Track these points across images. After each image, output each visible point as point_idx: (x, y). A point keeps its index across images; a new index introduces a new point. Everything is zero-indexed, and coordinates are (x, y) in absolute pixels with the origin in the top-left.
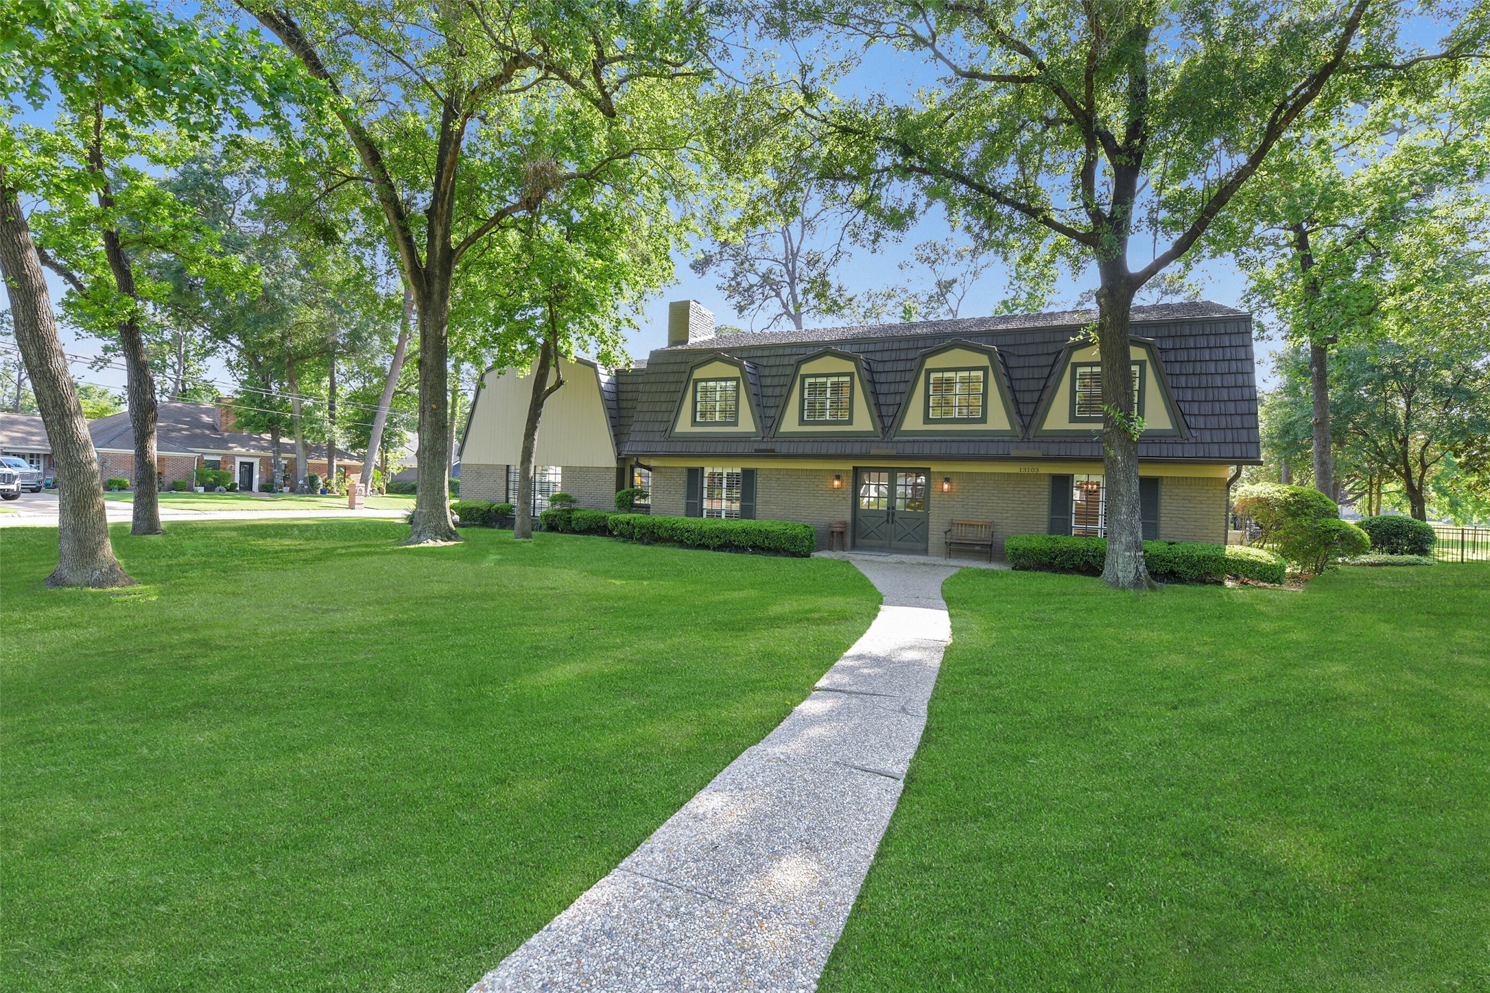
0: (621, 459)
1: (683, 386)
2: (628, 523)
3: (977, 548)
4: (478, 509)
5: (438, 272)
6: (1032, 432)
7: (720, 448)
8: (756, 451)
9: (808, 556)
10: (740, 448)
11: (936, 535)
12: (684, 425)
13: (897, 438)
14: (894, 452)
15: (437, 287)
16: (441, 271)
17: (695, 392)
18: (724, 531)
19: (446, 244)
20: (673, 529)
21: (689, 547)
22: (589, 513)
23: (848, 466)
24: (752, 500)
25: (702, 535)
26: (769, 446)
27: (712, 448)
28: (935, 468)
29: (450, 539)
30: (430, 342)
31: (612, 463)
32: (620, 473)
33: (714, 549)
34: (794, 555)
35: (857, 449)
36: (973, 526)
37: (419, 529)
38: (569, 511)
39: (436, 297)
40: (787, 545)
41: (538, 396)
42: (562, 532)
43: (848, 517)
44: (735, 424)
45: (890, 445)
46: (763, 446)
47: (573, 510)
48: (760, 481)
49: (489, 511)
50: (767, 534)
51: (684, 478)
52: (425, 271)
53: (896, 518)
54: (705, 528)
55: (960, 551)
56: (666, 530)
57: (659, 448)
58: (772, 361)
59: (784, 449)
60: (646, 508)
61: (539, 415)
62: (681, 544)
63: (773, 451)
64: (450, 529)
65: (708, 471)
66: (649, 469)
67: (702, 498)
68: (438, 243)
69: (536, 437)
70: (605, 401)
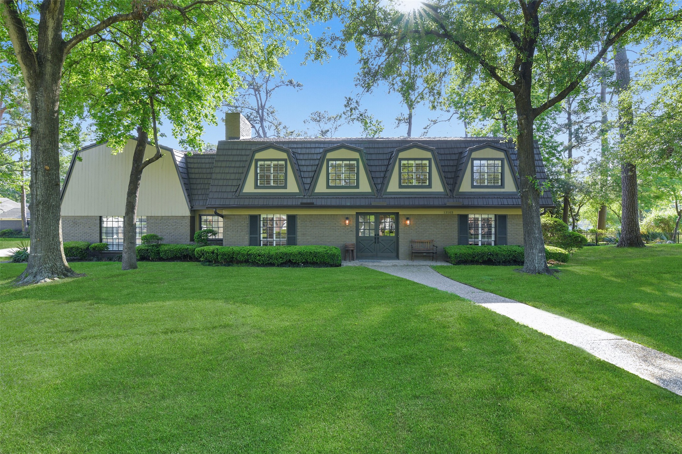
0: (192, 211)
1: (248, 163)
2: (213, 253)
3: (424, 254)
4: (77, 248)
5: (49, 57)
6: (455, 193)
7: (276, 202)
8: (302, 203)
9: (340, 265)
10: (290, 202)
11: (403, 248)
12: (249, 187)
13: (384, 196)
14: (385, 204)
15: (49, 69)
16: (53, 57)
17: (256, 167)
18: (286, 254)
19: (57, 37)
20: (248, 255)
21: (258, 265)
22: (173, 246)
23: (353, 212)
24: (295, 234)
25: (270, 257)
26: (309, 201)
27: (271, 202)
28: (402, 212)
29: (66, 276)
30: (42, 114)
31: (188, 213)
32: (192, 219)
33: (278, 266)
34: (331, 266)
35: (363, 202)
36: (422, 242)
37: (35, 270)
38: (158, 246)
39: (48, 77)
40: (329, 260)
41: (138, 166)
42: (153, 260)
43: (354, 241)
44: (285, 187)
45: (381, 200)
46: (305, 201)
47: (160, 245)
48: (299, 222)
49: (88, 248)
50: (315, 254)
51: (247, 221)
52: (37, 54)
53: (380, 240)
54: (272, 253)
55: (415, 256)
56: (243, 255)
57: (232, 202)
58: (304, 151)
59: (319, 202)
60: (219, 242)
61: (139, 179)
62: (255, 264)
63: (313, 203)
64: (66, 268)
65: (262, 216)
66: (222, 216)
67: (260, 234)
68: (50, 34)
69: (137, 195)
70: (179, 173)
